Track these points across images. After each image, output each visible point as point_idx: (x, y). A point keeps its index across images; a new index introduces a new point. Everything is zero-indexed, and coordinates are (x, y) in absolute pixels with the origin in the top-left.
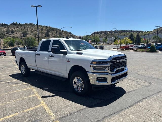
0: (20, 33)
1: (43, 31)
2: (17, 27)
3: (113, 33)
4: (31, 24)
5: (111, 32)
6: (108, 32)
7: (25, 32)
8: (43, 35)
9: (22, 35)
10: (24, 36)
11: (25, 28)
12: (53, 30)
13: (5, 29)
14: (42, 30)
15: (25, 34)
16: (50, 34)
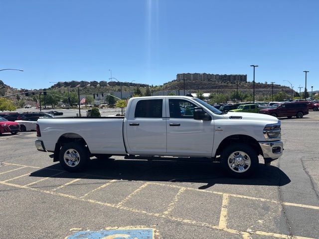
3: (98, 85)
5: (94, 84)
6: (88, 83)
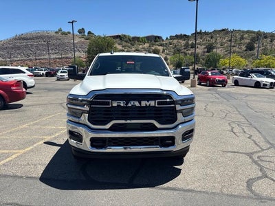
0: (203, 47)
1: (242, 41)
2: (201, 38)
4: (223, 30)
7: (211, 45)
8: (241, 48)
9: (206, 50)
10: (208, 52)
11: (212, 37)
12: (266, 37)
13: (183, 42)
14: (242, 38)
15: (210, 48)
16: (256, 45)
